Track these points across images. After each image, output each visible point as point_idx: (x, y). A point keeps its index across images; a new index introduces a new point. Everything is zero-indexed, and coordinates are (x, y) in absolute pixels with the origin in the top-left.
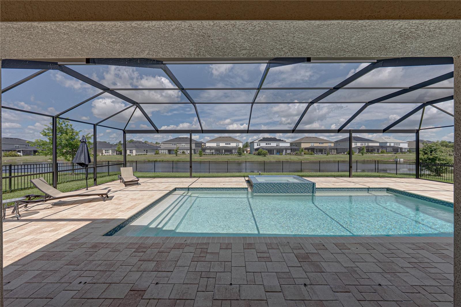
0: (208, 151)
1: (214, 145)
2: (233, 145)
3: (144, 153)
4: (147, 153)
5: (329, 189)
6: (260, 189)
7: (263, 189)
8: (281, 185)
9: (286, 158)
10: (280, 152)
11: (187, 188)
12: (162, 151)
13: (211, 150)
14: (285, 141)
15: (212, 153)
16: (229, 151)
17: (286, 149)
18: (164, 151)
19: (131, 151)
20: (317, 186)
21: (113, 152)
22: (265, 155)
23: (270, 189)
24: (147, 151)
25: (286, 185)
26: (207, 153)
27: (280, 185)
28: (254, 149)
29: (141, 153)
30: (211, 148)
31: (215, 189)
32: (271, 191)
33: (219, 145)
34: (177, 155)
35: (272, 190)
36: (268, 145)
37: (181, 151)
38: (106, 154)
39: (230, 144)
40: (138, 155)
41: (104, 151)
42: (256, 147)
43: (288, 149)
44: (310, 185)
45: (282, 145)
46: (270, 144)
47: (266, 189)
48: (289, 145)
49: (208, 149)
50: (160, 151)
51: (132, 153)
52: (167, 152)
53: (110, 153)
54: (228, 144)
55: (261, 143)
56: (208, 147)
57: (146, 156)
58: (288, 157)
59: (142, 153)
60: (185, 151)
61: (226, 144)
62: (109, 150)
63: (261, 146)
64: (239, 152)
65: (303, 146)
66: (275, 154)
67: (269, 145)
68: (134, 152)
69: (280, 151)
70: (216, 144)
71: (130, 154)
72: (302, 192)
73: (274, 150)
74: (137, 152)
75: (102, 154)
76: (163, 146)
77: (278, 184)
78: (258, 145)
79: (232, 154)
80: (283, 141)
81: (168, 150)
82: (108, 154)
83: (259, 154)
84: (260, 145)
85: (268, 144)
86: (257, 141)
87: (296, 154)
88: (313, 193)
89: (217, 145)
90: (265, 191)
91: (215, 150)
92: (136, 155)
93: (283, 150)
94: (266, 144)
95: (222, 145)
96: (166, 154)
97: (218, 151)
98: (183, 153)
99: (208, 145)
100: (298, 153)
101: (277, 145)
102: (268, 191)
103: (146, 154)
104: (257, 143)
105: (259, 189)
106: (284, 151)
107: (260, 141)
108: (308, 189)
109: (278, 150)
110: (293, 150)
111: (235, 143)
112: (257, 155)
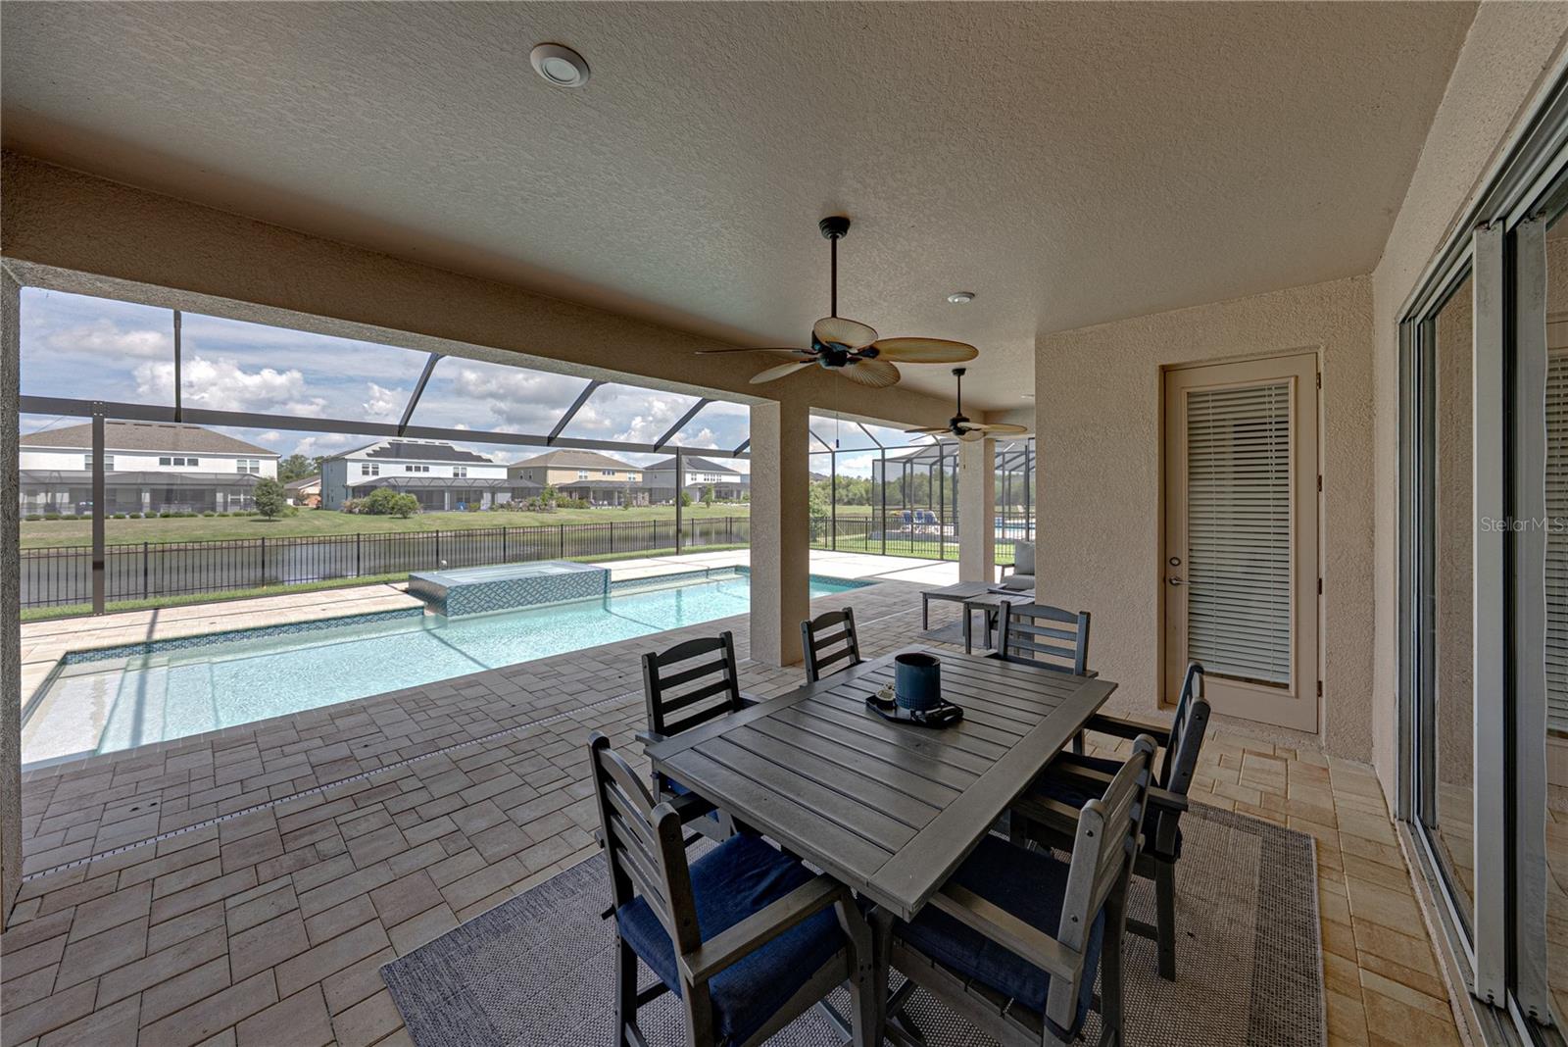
2: (218, 466)
6: (469, 603)
7: (477, 600)
8: (529, 584)
9: (493, 523)
10: (468, 501)
11: (135, 645)
14: (490, 461)
15: (52, 507)
16: (188, 495)
17: (494, 488)
20: (614, 578)
22: (404, 512)
23: (497, 598)
27: (525, 585)
28: (347, 487)
31: (293, 629)
32: (501, 603)
33: (110, 466)
35: (505, 600)
36: (414, 474)
39: (193, 462)
42: (355, 476)
43: (502, 490)
44: (601, 577)
45: (475, 473)
46: (426, 469)
47: (488, 599)
48: (502, 474)
54: (179, 464)
55: (380, 465)
58: (502, 518)
61: (164, 462)
63: (381, 476)
64: (264, 500)
65: (554, 479)
66: (446, 508)
67: (422, 474)
69: (467, 496)
70: (80, 456)
72: (581, 595)
73: (443, 493)
77: (520, 582)
78: (365, 473)
79: (214, 509)
80: (479, 459)
83: (373, 510)
84: (375, 473)
85: (418, 469)
86: (362, 455)
87: (531, 507)
88: (605, 592)
90: (486, 606)
91: (72, 492)
93: (481, 492)
94: (409, 469)
95: (139, 464)
100: (537, 503)
101: (456, 475)
102: (491, 605)
104: (360, 465)
105: (465, 602)
106: (487, 496)
107: (376, 454)
108: (595, 585)
109: (459, 492)
110: (517, 493)
111: (234, 461)
112: (367, 513)
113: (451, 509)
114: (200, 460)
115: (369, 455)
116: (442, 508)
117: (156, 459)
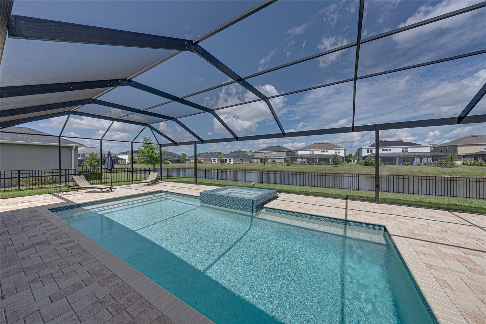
0: (299, 160)
1: (307, 153)
2: (331, 152)
3: (240, 162)
4: (243, 161)
5: (283, 212)
6: (205, 199)
9: (413, 171)
11: (166, 192)
12: (255, 160)
13: (302, 159)
14: (420, 145)
15: (304, 162)
16: (324, 159)
17: (421, 157)
18: (257, 160)
19: (230, 160)
21: (218, 161)
23: (212, 200)
24: (243, 160)
25: (226, 199)
26: (299, 162)
28: (361, 157)
29: (237, 162)
30: (302, 157)
33: (313, 153)
34: (265, 164)
35: (214, 202)
37: (272, 160)
38: (214, 163)
39: (327, 152)
40: (235, 163)
41: (212, 160)
42: (365, 154)
43: (428, 157)
44: (249, 202)
45: (411, 150)
46: (390, 150)
47: (209, 200)
48: (428, 150)
49: (299, 158)
50: (253, 161)
51: (231, 162)
52: (259, 160)
53: (216, 162)
54: (324, 152)
55: (373, 149)
56: (299, 155)
57: (242, 164)
58: (418, 169)
59: (239, 162)
60: (276, 160)
61: (322, 152)
62: (215, 159)
63: (373, 153)
64: (334, 160)
65: (461, 151)
66: (397, 164)
67: (388, 152)
68: (232, 160)
69: (407, 160)
70: (309, 151)
71: (229, 163)
73: (396, 158)
74: (234, 161)
75: (211, 162)
76: (256, 155)
78: (368, 152)
79: (329, 163)
80: (415, 144)
81: (260, 159)
82: (215, 162)
83: (366, 164)
84: (371, 152)
85: (387, 150)
86: (367, 147)
87: (441, 165)
88: (252, 212)
89: (310, 153)
92: (233, 164)
93: (414, 158)
94: (383, 150)
95: (317, 152)
96: (258, 163)
97: (311, 159)
98: (274, 161)
99: (299, 153)
100: (443, 163)
101: (403, 151)
102: (210, 203)
103: (242, 163)
104: (366, 150)
106: (418, 159)
107: (372, 146)
108: (247, 206)
109: (403, 158)
110: (434, 158)
111: (334, 151)
112: (364, 165)
113: (399, 164)
114: (328, 151)
115: (369, 146)
116: (395, 164)
117: (320, 151)
